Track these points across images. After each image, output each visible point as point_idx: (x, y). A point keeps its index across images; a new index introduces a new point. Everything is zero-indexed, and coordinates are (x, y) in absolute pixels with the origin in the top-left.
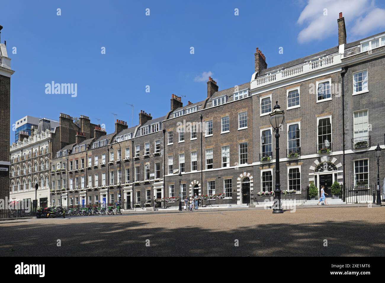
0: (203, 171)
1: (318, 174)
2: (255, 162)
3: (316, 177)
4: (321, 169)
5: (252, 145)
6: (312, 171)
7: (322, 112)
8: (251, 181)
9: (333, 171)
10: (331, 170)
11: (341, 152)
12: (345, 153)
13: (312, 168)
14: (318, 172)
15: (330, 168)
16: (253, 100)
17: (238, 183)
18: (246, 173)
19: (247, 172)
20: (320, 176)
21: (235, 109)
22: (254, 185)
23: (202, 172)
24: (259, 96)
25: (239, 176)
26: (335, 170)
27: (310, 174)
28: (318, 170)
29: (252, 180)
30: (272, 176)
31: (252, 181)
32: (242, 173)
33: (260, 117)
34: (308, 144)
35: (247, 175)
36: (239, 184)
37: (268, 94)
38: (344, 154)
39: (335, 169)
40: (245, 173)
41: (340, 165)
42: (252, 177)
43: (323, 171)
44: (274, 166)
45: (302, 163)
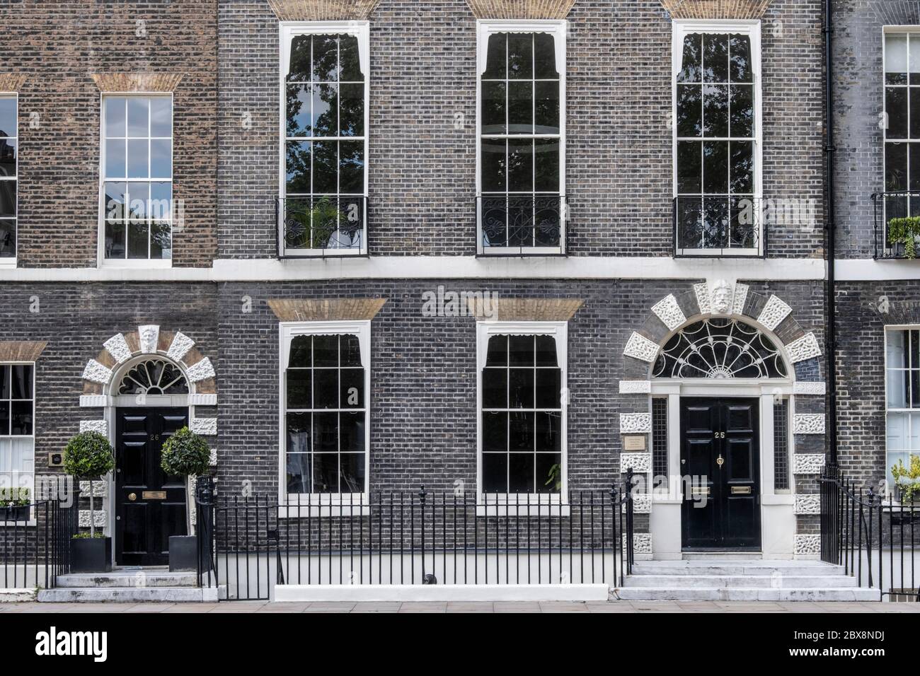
1: (673, 390)
2: (238, 253)
3: (660, 405)
4: (695, 359)
5: (208, 124)
6: (636, 369)
8: (193, 399)
9: (765, 379)
10: (752, 372)
11: (814, 268)
12: (838, 277)
13: (640, 346)
14: (675, 379)
15: (746, 359)
17: (86, 401)
18: (156, 328)
19: (170, 323)
20: (685, 402)
22: (220, 426)
25: (97, 352)
26: (773, 374)
27: (626, 387)
28: (671, 362)
29: (208, 390)
30: (362, 372)
31: (210, 399)
32: (127, 326)
34: (612, 184)
35: (163, 345)
36: (97, 412)
38: (831, 284)
39: (775, 368)
40: (148, 335)
41: (809, 346)
42: (203, 369)
43: (703, 375)
44: (383, 301)
45: (574, 304)
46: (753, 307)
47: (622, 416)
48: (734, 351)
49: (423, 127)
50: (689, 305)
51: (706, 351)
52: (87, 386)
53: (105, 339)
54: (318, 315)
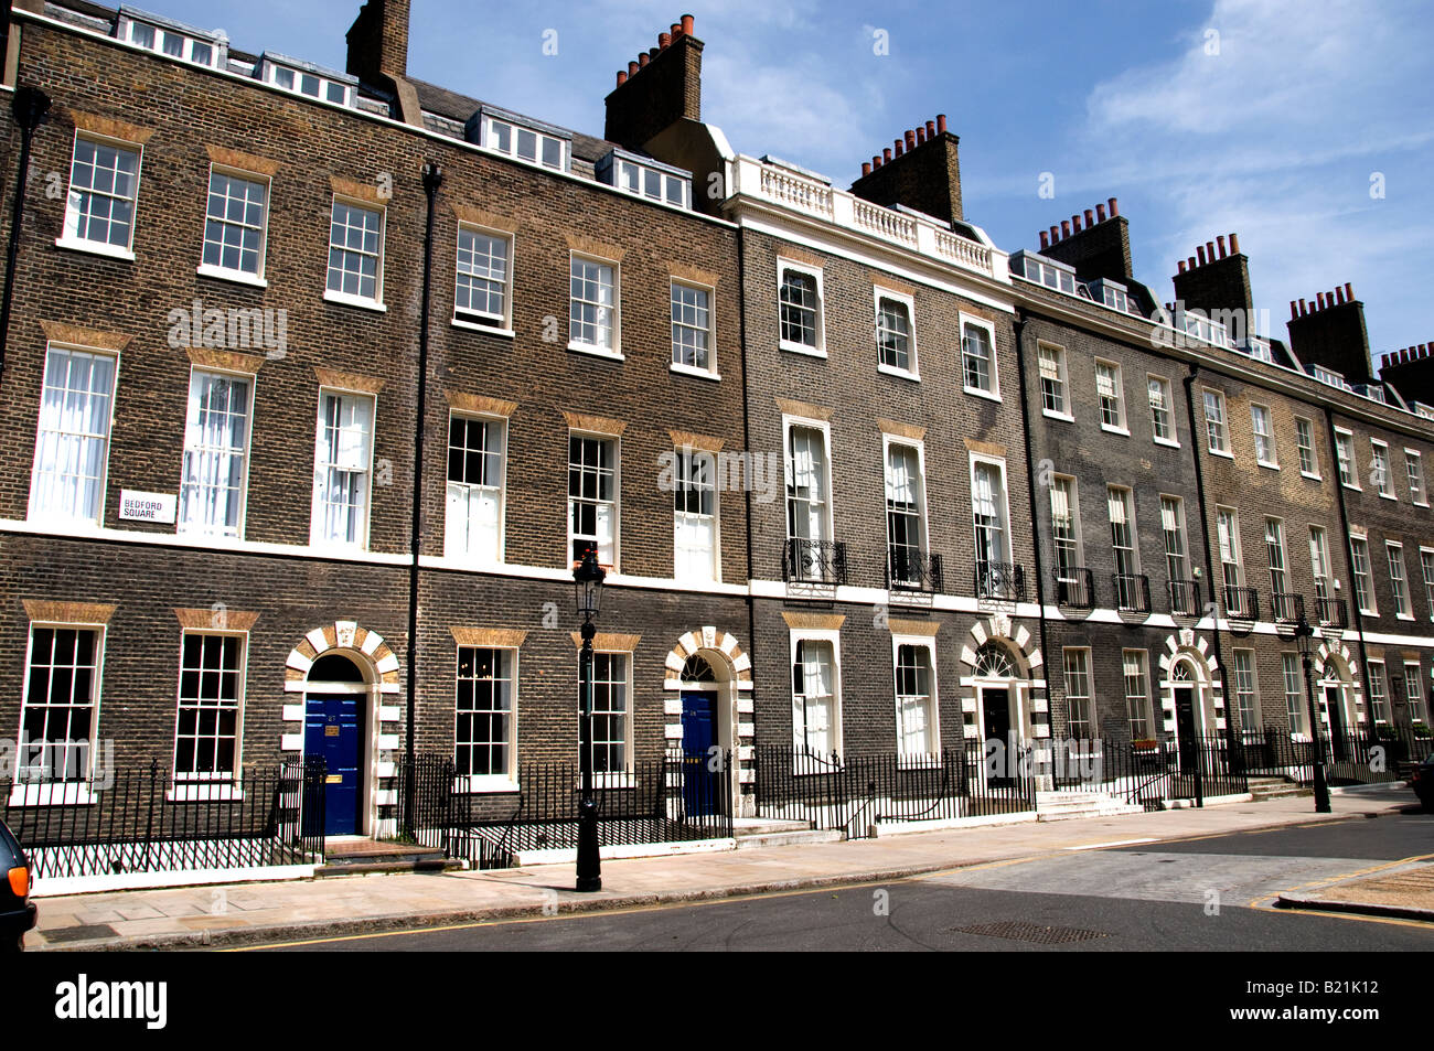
0: (425, 561)
1: (978, 684)
3: (976, 694)
6: (966, 670)
7: (981, 437)
9: (1014, 678)
10: (1008, 674)
11: (1036, 610)
12: (1046, 617)
13: (967, 654)
14: (977, 677)
15: (1004, 665)
16: (748, 250)
18: (714, 629)
19: (723, 626)
20: (983, 692)
21: (653, 245)
23: (415, 569)
24: (774, 246)
25: (674, 646)
26: (1017, 675)
27: (965, 681)
29: (747, 678)
31: (749, 685)
32: (696, 626)
33: (781, 351)
35: (719, 643)
37: (808, 261)
38: (1042, 620)
39: (1018, 672)
40: (710, 631)
41: (1036, 659)
42: (742, 662)
43: (986, 675)
44: (844, 617)
45: (936, 626)
46: (1014, 631)
47: (963, 700)
48: (999, 659)
49: (859, 499)
50: (988, 629)
51: (986, 659)
52: (668, 672)
53: (680, 636)
54: (810, 625)
